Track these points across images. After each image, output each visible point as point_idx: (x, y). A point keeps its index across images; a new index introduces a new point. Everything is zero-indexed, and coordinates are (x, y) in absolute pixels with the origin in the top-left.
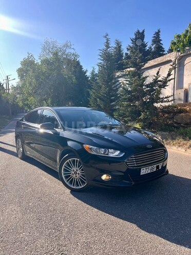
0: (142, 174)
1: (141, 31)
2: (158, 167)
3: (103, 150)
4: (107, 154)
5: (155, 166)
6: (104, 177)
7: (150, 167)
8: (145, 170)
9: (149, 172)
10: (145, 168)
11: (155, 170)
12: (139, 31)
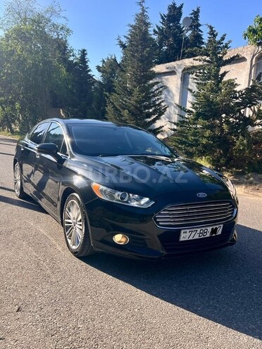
0: (182, 239)
1: (178, 5)
2: (214, 231)
3: (121, 193)
4: (127, 202)
5: (210, 229)
6: (119, 238)
7: (199, 230)
8: (188, 234)
9: (197, 237)
10: (188, 231)
11: (208, 235)
12: (174, 4)
